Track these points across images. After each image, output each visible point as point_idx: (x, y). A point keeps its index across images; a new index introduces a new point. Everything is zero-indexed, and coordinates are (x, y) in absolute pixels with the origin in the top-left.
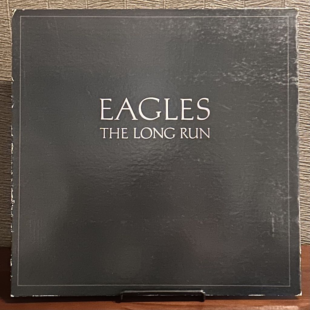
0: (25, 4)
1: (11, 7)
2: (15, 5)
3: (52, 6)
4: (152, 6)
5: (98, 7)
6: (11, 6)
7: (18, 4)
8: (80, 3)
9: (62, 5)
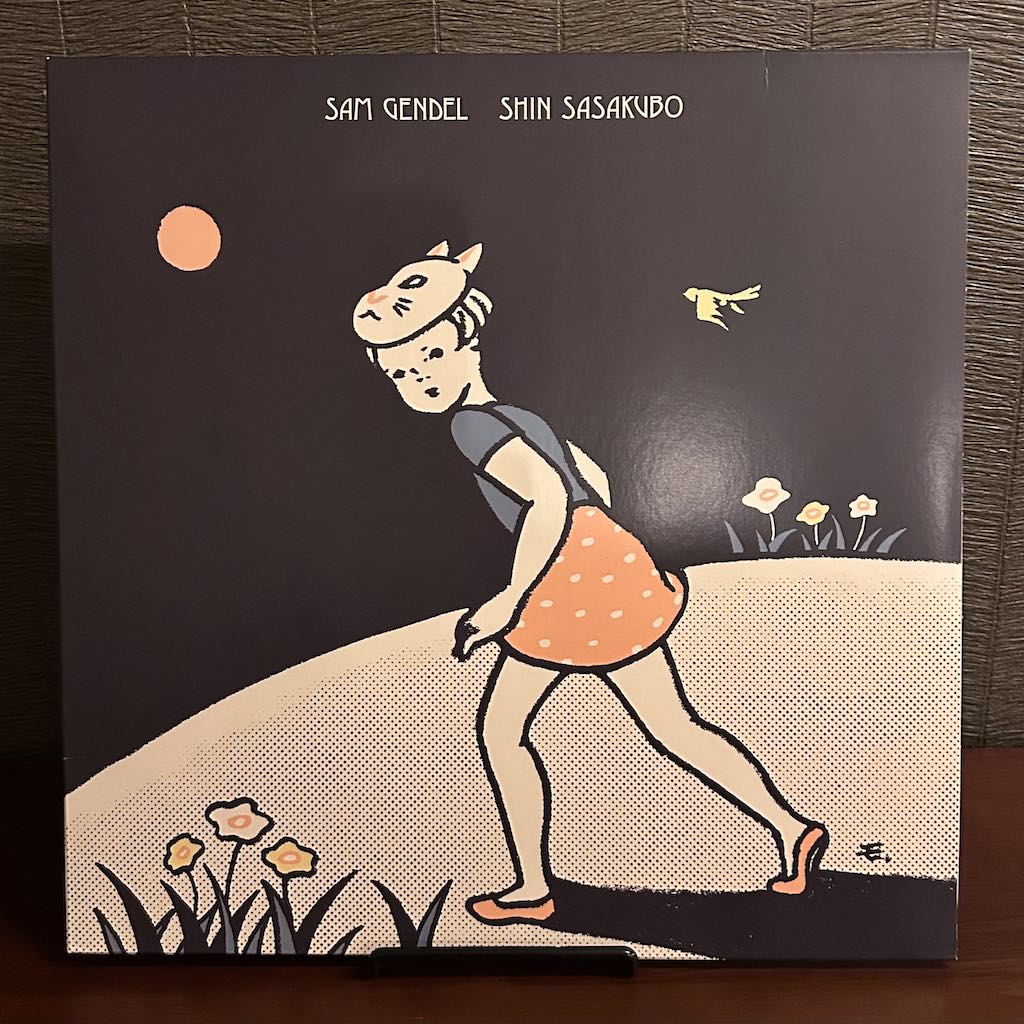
0: (613, 28)
1: (569, 37)
2: (581, 30)
3: (699, 32)
4: (1017, 28)
5: (844, 33)
6: (567, 34)
7: (590, 29)
8: (788, 22)
9: (732, 28)
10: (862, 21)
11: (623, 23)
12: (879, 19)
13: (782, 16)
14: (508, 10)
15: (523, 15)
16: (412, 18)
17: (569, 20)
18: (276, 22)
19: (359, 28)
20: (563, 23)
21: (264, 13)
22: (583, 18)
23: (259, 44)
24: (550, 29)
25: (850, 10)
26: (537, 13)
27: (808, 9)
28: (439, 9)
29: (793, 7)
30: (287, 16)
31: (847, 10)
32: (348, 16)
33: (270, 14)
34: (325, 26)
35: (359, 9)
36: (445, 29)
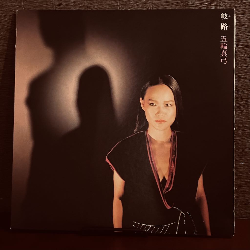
10: (165, 7)
11: (103, 7)
12: (170, 6)
13: (144, 5)
14: (73, 3)
15: (77, 4)
16: (48, 5)
17: (88, 6)
18: (14, 6)
19: (35, 7)
20: (87, 6)
21: (10, 3)
22: (92, 5)
23: (9, 11)
24: (84, 8)
25: (162, 4)
26: (80, 4)
27: (151, 4)
28: (55, 3)
29: (147, 3)
30: (16, 4)
31: (161, 4)
32: (32, 4)
33: (12, 4)
34: (26, 7)
35: (34, 3)
36: (57, 8)
